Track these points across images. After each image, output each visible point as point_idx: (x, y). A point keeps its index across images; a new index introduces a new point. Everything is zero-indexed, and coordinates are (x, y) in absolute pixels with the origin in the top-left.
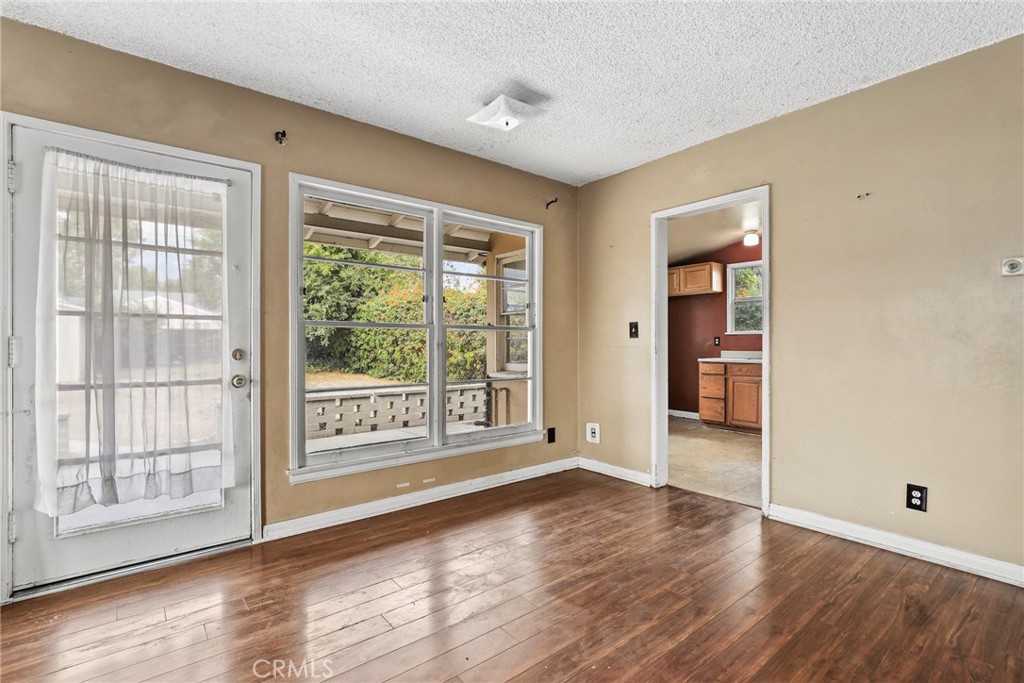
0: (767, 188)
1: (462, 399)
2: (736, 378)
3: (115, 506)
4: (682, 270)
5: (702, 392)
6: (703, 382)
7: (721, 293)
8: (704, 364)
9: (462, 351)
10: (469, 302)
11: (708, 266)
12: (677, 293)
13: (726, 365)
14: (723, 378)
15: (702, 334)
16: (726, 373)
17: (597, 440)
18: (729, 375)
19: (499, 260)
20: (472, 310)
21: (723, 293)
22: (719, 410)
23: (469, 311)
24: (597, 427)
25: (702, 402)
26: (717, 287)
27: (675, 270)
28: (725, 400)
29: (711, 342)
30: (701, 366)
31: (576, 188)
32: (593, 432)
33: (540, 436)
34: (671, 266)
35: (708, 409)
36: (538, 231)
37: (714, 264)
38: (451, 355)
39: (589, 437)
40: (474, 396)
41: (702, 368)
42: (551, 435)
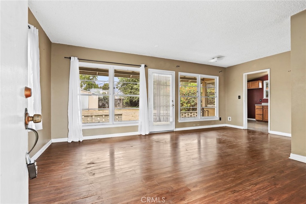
0: (269, 69)
1: (191, 114)
2: (266, 109)
3: (160, 122)
4: (251, 83)
5: (256, 113)
6: (256, 110)
7: (262, 88)
8: (257, 106)
9: (187, 104)
10: (189, 91)
11: (258, 82)
12: (249, 88)
13: (263, 106)
14: (262, 109)
15: (256, 98)
16: (263, 108)
17: (231, 120)
18: (264, 109)
19: (205, 83)
20: (190, 93)
21: (262, 89)
22: (261, 117)
23: (189, 93)
24: (231, 118)
25: (256, 116)
26: (260, 87)
27: (249, 83)
28: (263, 115)
29: (259, 101)
30: (256, 106)
31: (225, 68)
32: (229, 119)
33: (218, 119)
34: (248, 81)
35: (258, 117)
36: (218, 78)
37: (260, 81)
38: (184, 105)
39: (229, 120)
40: (194, 114)
41: (256, 107)
42: (220, 119)
